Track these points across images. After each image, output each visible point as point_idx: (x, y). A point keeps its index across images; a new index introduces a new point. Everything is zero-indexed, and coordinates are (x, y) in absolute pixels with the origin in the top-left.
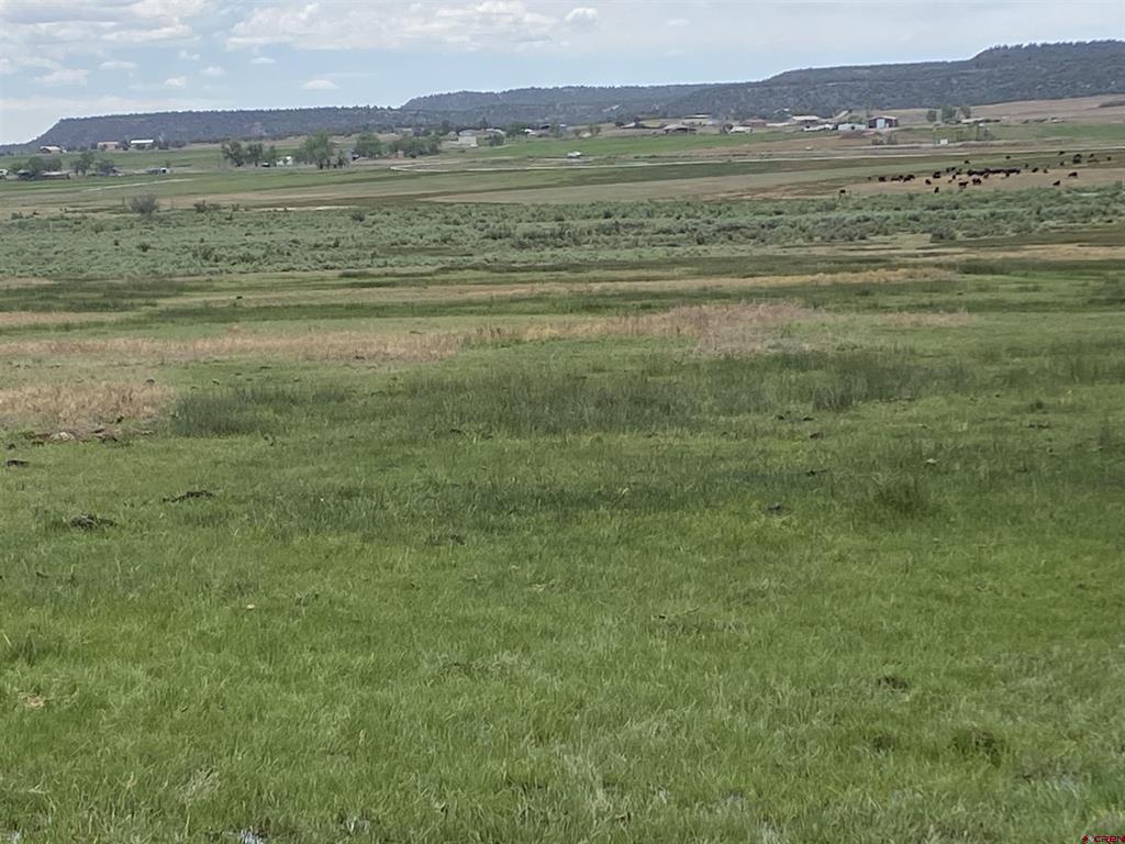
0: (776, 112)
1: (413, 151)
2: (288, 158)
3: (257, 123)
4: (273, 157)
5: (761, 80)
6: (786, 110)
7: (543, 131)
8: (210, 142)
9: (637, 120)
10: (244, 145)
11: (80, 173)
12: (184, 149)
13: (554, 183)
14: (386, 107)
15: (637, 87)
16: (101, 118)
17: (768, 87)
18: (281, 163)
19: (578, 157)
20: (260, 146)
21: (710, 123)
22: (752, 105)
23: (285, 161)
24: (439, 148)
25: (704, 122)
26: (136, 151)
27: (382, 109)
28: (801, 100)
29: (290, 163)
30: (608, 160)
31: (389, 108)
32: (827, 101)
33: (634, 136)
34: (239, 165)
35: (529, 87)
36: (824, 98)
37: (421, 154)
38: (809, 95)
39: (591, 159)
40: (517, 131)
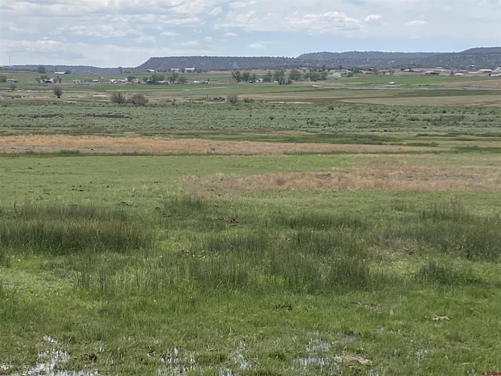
0: (468, 66)
1: (314, 78)
2: (261, 79)
3: (235, 63)
4: (254, 79)
5: (460, 52)
6: (473, 66)
7: (369, 72)
8: (219, 70)
9: (410, 68)
10: (242, 72)
11: (172, 82)
12: (208, 73)
13: (391, 95)
14: (291, 58)
15: (402, 53)
16: (168, 58)
17: (464, 55)
18: (257, 81)
19: (393, 84)
20: (249, 73)
21: (443, 70)
22: (456, 63)
23: (259, 81)
24: (326, 78)
25: (440, 70)
26: (187, 73)
27: (290, 58)
28: (479, 62)
29: (261, 81)
30: (407, 86)
31: (293, 58)
32: (491, 62)
33: (412, 76)
34: (239, 81)
35: (353, 51)
36: (489, 61)
37: (319, 79)
38: (482, 59)
39: (399, 85)
40: (357, 71)
